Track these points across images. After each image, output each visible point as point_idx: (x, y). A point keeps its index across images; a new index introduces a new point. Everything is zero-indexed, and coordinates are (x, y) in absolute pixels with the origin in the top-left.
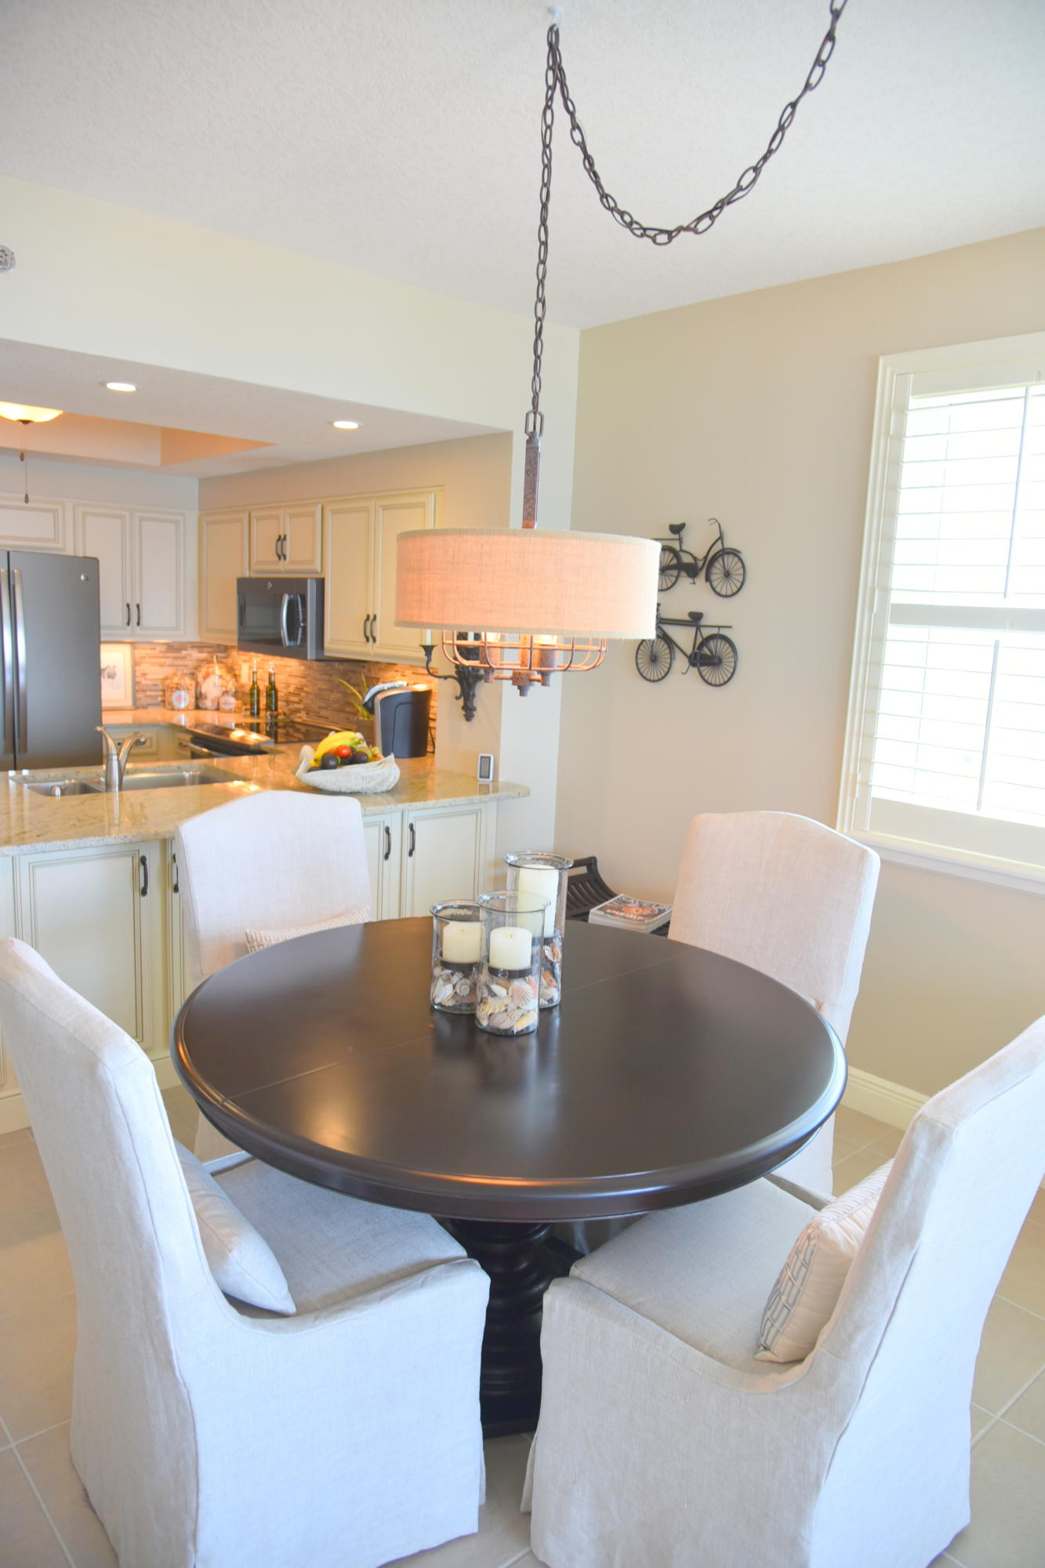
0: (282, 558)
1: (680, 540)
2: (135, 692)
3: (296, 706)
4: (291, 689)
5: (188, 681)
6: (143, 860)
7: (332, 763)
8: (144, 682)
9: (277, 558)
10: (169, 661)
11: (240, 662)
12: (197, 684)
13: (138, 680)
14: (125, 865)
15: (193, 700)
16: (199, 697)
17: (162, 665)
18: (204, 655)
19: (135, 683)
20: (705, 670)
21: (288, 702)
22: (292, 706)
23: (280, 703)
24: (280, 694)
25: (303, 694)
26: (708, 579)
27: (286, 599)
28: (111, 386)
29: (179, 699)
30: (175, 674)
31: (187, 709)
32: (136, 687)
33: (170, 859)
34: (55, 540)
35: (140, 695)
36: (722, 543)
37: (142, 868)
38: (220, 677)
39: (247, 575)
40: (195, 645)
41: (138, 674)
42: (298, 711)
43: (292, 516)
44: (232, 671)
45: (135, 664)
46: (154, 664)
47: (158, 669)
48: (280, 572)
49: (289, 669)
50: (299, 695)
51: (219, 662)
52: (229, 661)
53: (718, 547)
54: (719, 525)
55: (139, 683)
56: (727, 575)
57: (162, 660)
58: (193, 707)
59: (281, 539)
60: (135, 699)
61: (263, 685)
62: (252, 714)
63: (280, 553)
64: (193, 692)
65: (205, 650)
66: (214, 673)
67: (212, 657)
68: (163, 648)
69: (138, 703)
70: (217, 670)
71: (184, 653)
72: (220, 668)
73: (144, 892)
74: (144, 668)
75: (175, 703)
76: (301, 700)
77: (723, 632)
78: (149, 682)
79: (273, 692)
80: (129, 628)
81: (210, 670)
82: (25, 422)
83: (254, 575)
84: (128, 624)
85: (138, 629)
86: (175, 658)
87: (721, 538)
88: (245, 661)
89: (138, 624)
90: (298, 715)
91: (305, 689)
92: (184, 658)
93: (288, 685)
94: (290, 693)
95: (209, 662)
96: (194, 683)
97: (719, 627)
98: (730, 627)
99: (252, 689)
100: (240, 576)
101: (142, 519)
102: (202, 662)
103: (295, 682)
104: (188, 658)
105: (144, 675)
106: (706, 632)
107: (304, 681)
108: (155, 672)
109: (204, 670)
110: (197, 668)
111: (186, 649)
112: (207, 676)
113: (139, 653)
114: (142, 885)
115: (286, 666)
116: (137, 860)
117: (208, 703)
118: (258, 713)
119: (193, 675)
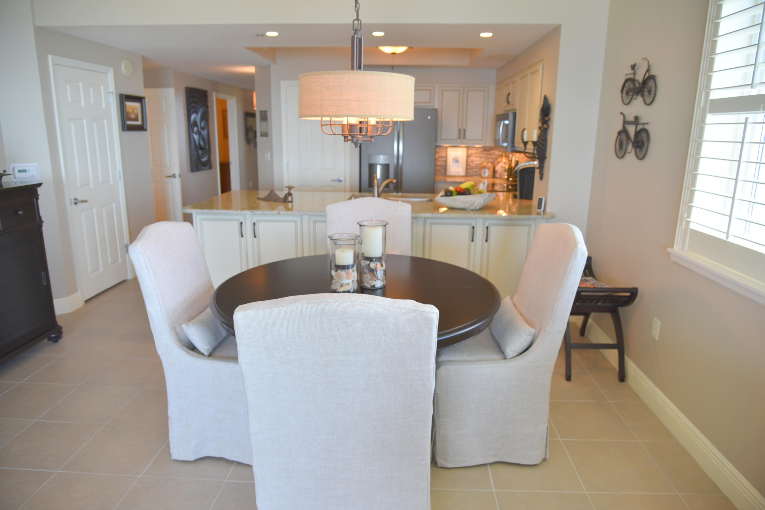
1: (634, 74)
2: (467, 169)
5: (490, 165)
7: (449, 194)
8: (472, 165)
9: (508, 104)
10: (484, 156)
12: (494, 168)
13: (469, 164)
15: (491, 174)
16: (494, 172)
17: (481, 157)
19: (467, 165)
20: (638, 150)
26: (643, 96)
27: (502, 123)
29: (485, 173)
30: (485, 162)
31: (488, 178)
32: (468, 167)
34: (430, 102)
35: (469, 171)
36: (649, 73)
41: (469, 161)
43: (512, 83)
45: (468, 156)
46: (477, 157)
47: (478, 159)
53: (647, 75)
54: (648, 62)
55: (469, 165)
56: (649, 92)
57: (481, 155)
59: (509, 95)
60: (467, 172)
63: (508, 101)
64: (492, 170)
66: (501, 161)
68: (482, 150)
69: (468, 174)
70: (504, 160)
71: (491, 152)
74: (472, 158)
75: (483, 175)
77: (646, 127)
78: (474, 165)
80: (459, 141)
82: (394, 53)
84: (459, 138)
85: (464, 141)
86: (487, 154)
87: (648, 70)
89: (464, 138)
92: (491, 154)
95: (501, 156)
96: (492, 166)
97: (644, 124)
98: (647, 123)
100: (498, 114)
101: (468, 91)
104: (493, 154)
105: (472, 162)
106: (639, 127)
108: (476, 160)
109: (498, 160)
110: (496, 159)
112: (498, 163)
113: (471, 151)
117: (498, 175)
119: (493, 163)
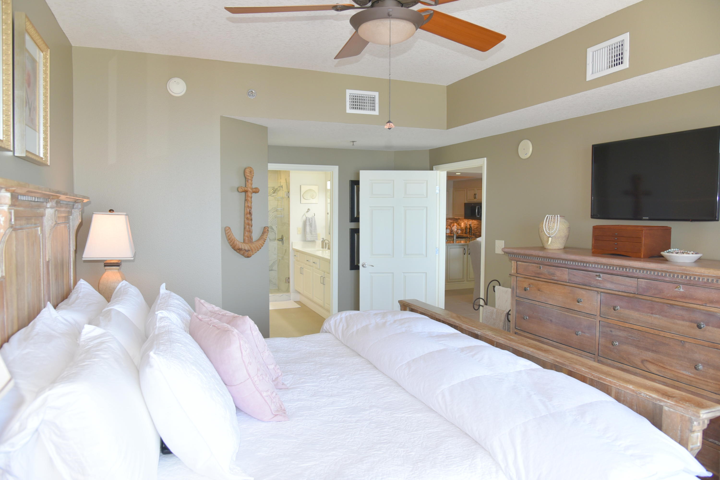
0: (475, 198)
3: (476, 231)
4: (475, 228)
6: (465, 249)
9: (474, 198)
11: (461, 222)
12: (451, 228)
14: (462, 249)
15: (450, 231)
18: (452, 221)
21: (474, 231)
22: (475, 232)
23: (472, 231)
24: (472, 229)
25: (478, 229)
27: (477, 207)
28: (456, 174)
33: (468, 249)
37: (465, 250)
38: (456, 226)
39: (466, 202)
40: (450, 219)
42: (477, 232)
43: (478, 190)
44: (459, 224)
48: (475, 201)
49: (474, 223)
50: (477, 229)
51: (456, 223)
52: (458, 222)
58: (450, 233)
59: (475, 195)
61: (468, 227)
62: (466, 234)
63: (475, 197)
65: (452, 220)
67: (454, 221)
70: (455, 224)
72: (456, 224)
73: (465, 254)
76: (477, 230)
79: (471, 228)
81: (454, 224)
83: (467, 202)
88: (462, 222)
90: (477, 233)
91: (479, 227)
93: (474, 227)
94: (475, 229)
99: (466, 228)
100: (464, 202)
102: (451, 223)
103: (476, 226)
104: (448, 222)
107: (478, 226)
109: (452, 225)
111: (448, 220)
112: (453, 226)
114: (464, 253)
115: (473, 223)
116: (464, 249)
118: (467, 234)
119: (450, 226)
